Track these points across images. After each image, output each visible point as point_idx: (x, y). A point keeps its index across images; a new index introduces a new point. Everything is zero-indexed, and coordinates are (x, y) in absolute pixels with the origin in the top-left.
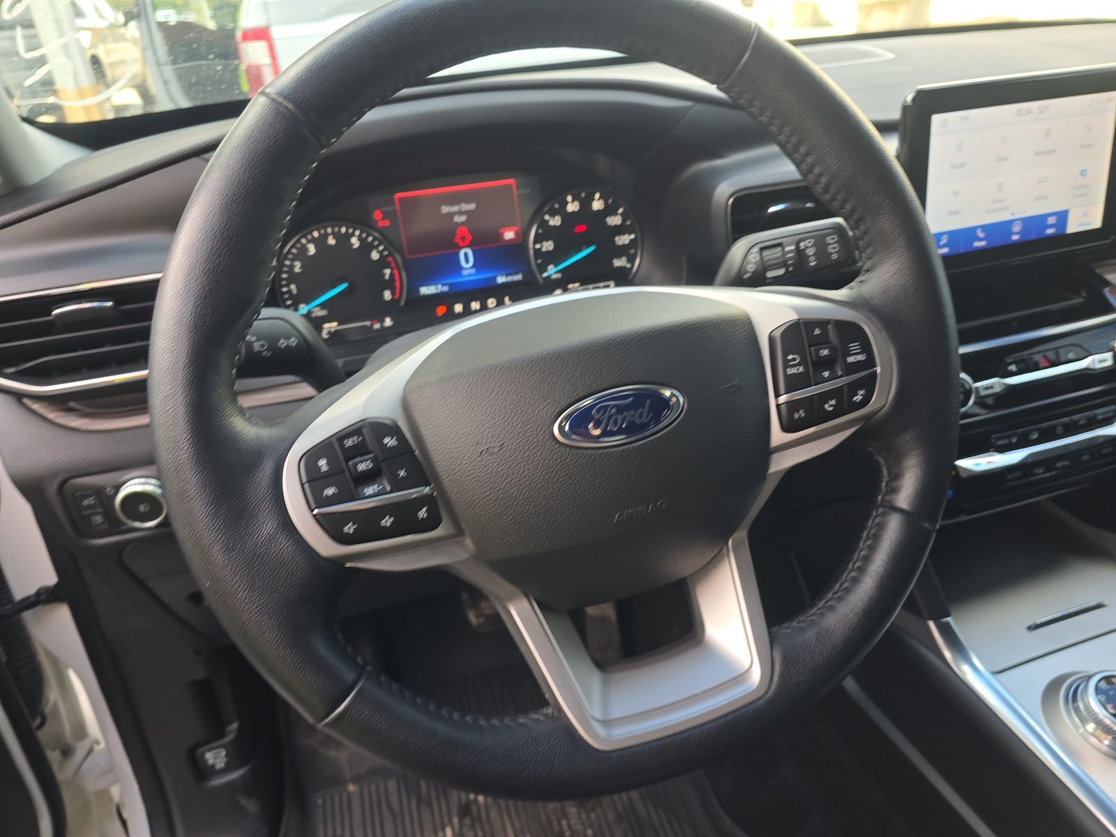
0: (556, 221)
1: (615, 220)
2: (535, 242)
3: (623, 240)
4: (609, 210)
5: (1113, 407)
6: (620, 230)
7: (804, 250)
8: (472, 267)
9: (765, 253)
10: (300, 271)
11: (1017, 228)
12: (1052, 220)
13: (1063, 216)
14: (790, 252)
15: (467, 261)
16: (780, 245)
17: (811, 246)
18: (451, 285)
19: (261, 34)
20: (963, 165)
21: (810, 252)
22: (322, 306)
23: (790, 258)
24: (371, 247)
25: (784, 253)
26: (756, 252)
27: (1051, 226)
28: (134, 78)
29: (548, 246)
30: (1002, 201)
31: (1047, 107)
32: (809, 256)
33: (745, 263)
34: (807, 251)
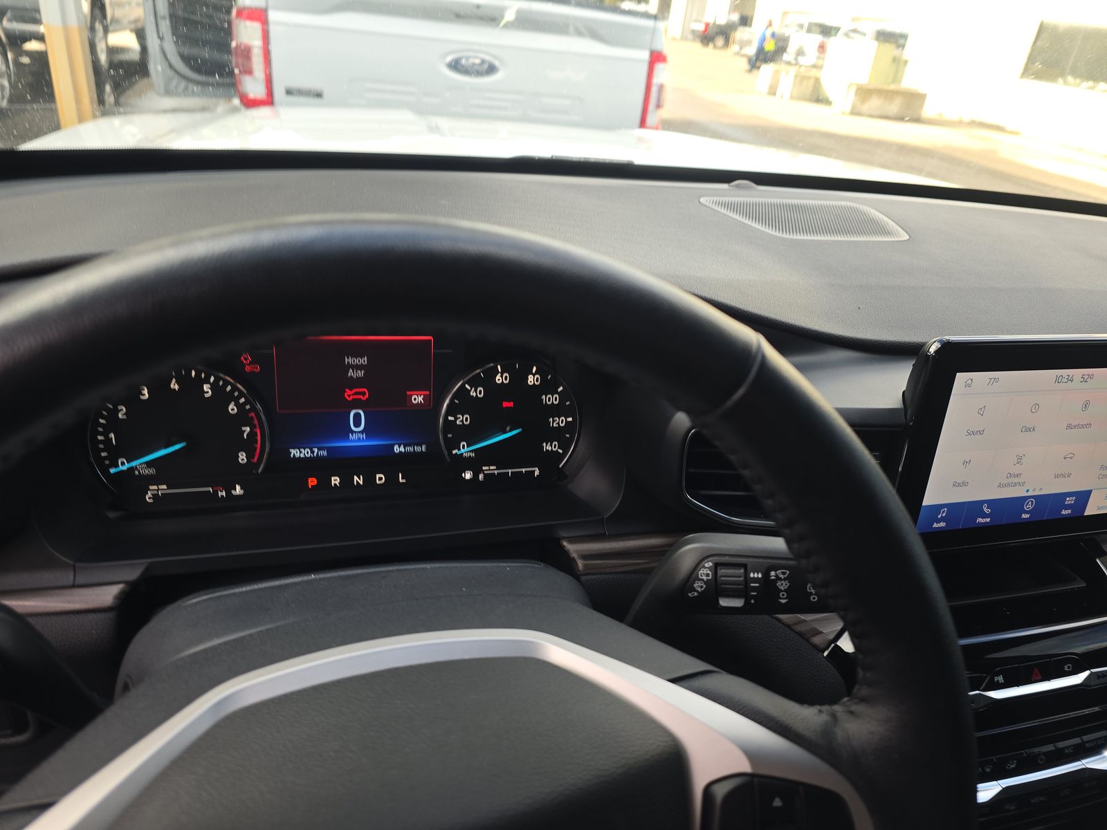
0: (478, 393)
1: (552, 399)
2: (448, 413)
3: (559, 422)
4: (548, 387)
5: (1103, 733)
6: (557, 411)
7: (775, 581)
8: (362, 432)
9: (722, 571)
10: (125, 417)
11: (1029, 506)
12: (1070, 501)
13: (1084, 497)
14: (755, 580)
15: (357, 424)
16: (745, 566)
17: (785, 579)
18: (328, 449)
19: (259, 16)
20: (981, 433)
21: (783, 585)
22: (149, 464)
23: (754, 589)
24: (230, 398)
25: (747, 580)
26: (709, 568)
27: (1067, 507)
28: (136, 21)
29: (463, 419)
30: (1019, 475)
31: (1091, 376)
32: (781, 591)
33: (692, 579)
34: (779, 584)
